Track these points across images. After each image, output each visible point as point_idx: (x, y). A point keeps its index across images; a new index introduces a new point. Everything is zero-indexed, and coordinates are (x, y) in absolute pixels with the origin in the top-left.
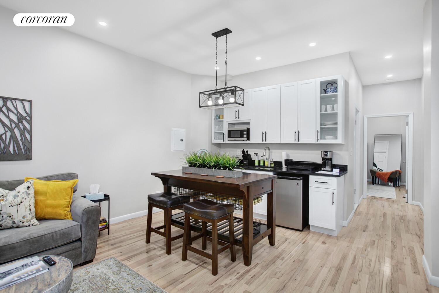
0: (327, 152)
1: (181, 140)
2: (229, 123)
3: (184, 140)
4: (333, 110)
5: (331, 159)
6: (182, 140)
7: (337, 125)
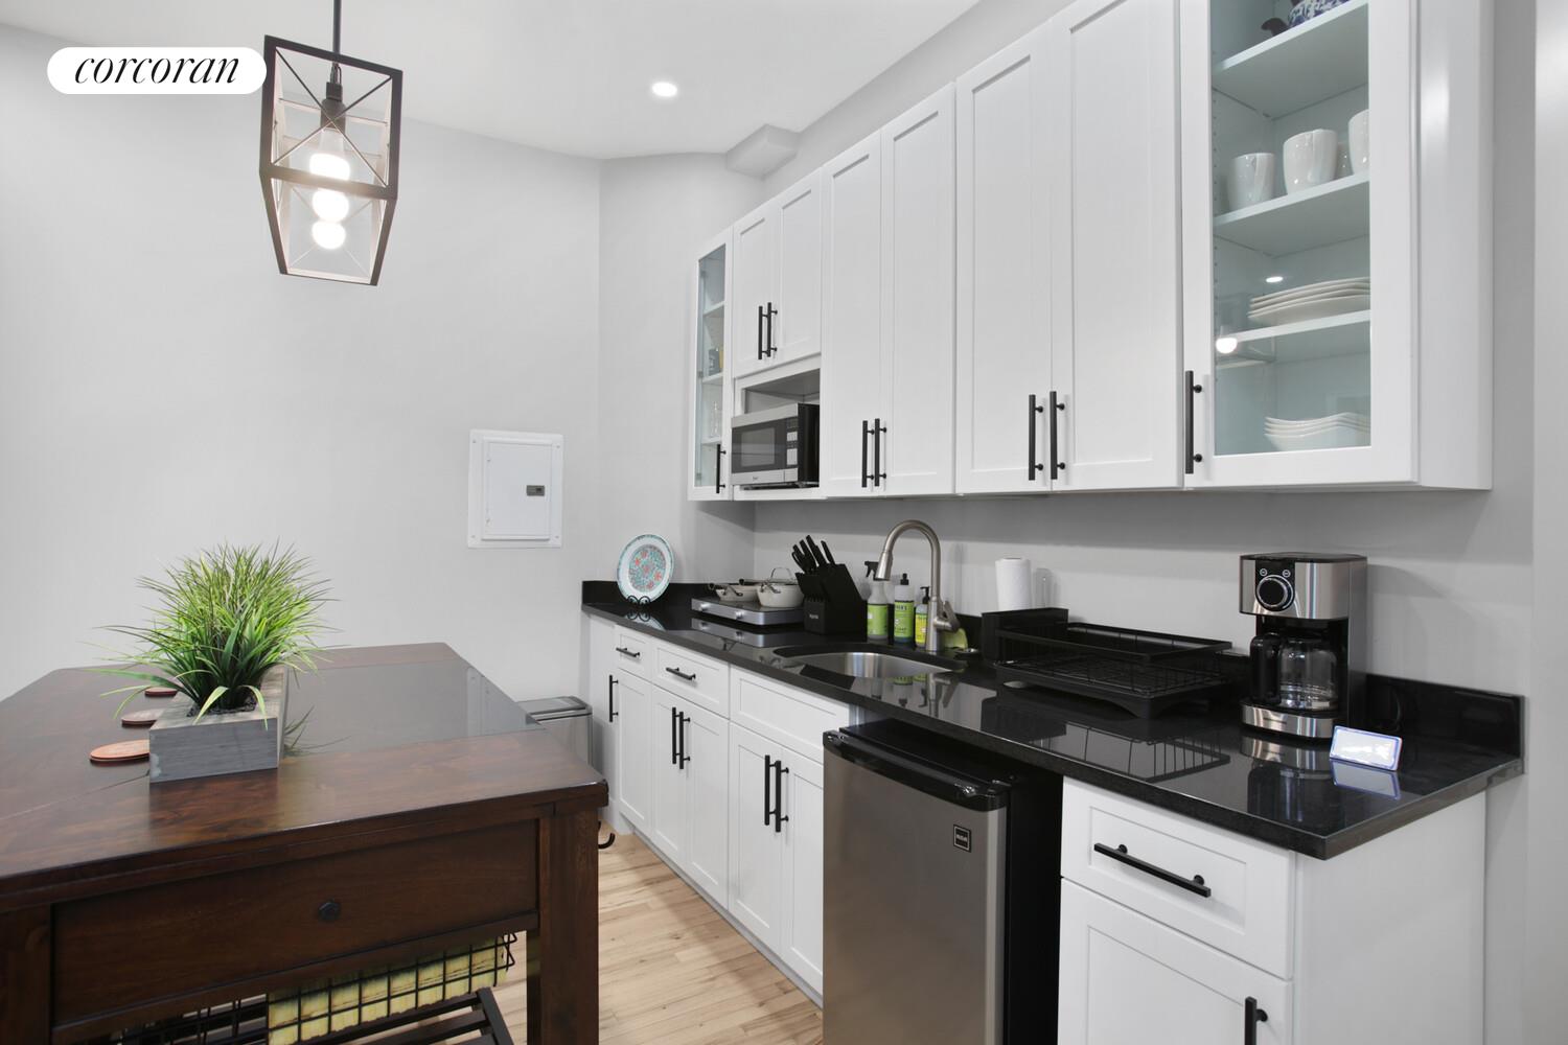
0: (1287, 563)
1: (529, 487)
2: (748, 391)
3: (547, 491)
4: (1340, 165)
5: (1332, 634)
6: (537, 491)
7: (1366, 306)
